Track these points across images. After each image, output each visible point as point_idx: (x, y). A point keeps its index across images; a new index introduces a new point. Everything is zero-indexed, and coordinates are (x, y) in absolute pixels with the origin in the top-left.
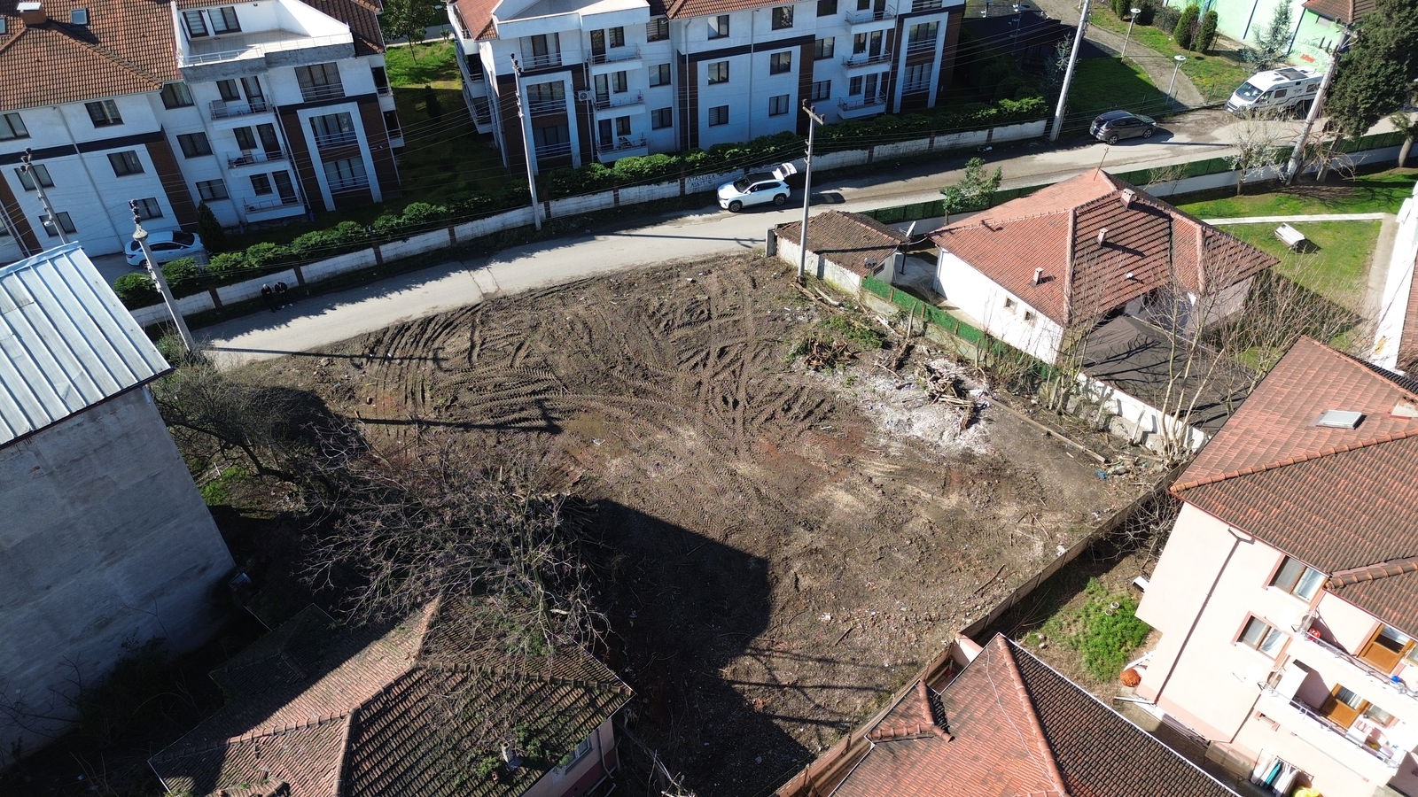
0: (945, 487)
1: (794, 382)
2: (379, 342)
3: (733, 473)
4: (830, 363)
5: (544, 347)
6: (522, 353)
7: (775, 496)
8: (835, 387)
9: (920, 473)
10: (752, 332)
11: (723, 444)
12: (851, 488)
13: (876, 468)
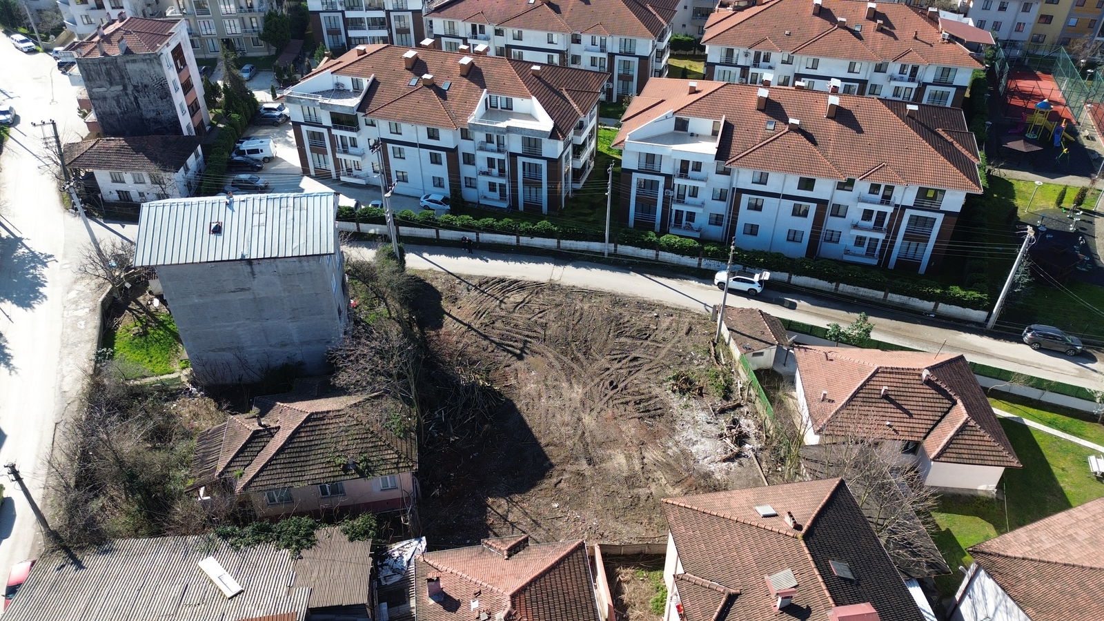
0: (677, 483)
1: (656, 391)
2: (487, 282)
3: (579, 419)
4: (683, 392)
5: (552, 317)
6: (540, 315)
7: (589, 440)
8: (675, 405)
9: (673, 469)
10: (660, 357)
11: (588, 403)
12: (629, 458)
13: (652, 455)
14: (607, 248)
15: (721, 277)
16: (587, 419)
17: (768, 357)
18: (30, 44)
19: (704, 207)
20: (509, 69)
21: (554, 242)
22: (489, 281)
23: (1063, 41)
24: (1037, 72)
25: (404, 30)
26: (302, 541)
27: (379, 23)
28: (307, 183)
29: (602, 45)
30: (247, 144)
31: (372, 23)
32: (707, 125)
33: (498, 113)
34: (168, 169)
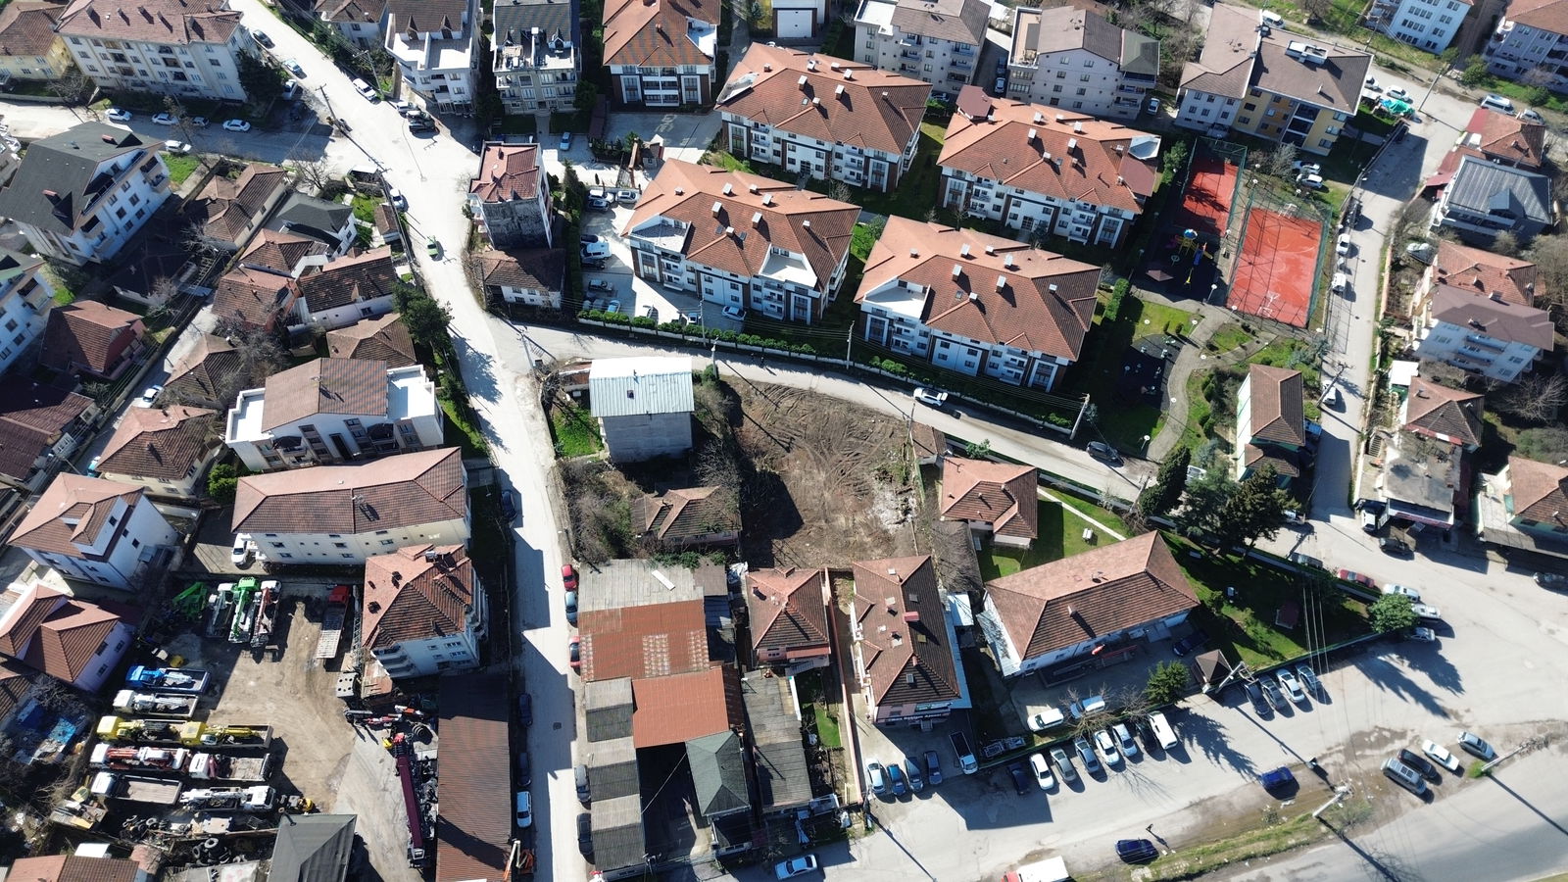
0: (871, 535)
1: (867, 477)
3: (822, 494)
4: (881, 479)
5: (810, 420)
6: (803, 418)
7: (827, 508)
8: (876, 488)
9: (869, 527)
10: (872, 453)
11: (828, 484)
13: (859, 518)
14: (848, 363)
15: (918, 392)
16: (826, 495)
17: (933, 459)
18: (372, 92)
19: (913, 340)
20: (786, 224)
21: (813, 357)
22: (770, 388)
23: (1264, 126)
24: (1227, 161)
25: (691, 88)
26: (693, 565)
27: (672, 85)
28: (638, 285)
29: (861, 152)
30: (591, 248)
31: (665, 85)
32: (919, 288)
33: (779, 260)
34: (552, 289)
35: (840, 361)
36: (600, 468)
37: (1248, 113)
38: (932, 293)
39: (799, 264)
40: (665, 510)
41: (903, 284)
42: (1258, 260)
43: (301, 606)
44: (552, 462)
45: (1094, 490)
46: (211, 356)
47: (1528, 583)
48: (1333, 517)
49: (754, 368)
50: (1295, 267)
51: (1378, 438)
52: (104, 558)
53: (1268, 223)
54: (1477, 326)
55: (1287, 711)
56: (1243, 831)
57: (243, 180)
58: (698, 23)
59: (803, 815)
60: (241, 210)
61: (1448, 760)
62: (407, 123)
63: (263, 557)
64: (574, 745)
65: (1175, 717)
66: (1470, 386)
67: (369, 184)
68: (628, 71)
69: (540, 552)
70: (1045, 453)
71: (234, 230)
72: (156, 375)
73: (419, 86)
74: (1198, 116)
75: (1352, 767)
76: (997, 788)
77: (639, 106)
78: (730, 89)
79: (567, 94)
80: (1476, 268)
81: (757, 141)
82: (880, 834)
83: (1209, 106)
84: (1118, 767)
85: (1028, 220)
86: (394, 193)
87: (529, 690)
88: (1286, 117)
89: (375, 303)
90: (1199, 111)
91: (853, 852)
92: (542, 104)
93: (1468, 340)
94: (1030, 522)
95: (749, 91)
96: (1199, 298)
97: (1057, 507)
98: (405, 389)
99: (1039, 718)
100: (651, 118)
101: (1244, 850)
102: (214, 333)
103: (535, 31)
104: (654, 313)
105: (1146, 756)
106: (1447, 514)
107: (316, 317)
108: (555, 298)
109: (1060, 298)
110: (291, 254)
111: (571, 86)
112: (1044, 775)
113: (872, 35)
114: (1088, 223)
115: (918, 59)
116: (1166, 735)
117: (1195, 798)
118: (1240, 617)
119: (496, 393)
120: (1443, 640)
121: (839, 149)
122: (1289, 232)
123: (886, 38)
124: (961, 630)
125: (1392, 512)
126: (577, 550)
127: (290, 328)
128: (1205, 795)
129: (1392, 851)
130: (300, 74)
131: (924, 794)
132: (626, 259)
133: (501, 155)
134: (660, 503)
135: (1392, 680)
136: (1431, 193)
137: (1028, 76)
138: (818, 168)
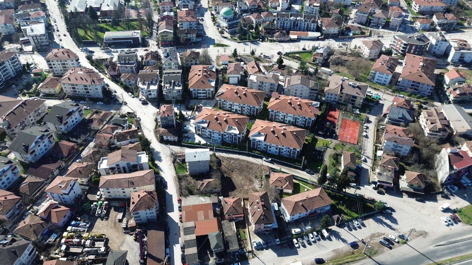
1: (252, 178)
6: (236, 164)
7: (242, 185)
8: (254, 180)
9: (252, 189)
10: (253, 172)
12: (247, 187)
13: (250, 187)
14: (247, 152)
15: (264, 159)
16: (242, 182)
17: (268, 173)
18: (133, 96)
19: (263, 146)
20: (232, 120)
21: (238, 151)
22: (228, 158)
23: (345, 101)
24: (337, 109)
25: (209, 94)
26: (210, 196)
27: (205, 93)
28: (196, 136)
29: (249, 106)
30: (185, 128)
31: (203, 93)
32: (263, 134)
33: (230, 128)
34: (176, 136)
35: (245, 152)
36: (187, 176)
37: (341, 98)
38: (266, 135)
39: (235, 129)
40: (203, 184)
41: (259, 133)
42: (345, 130)
43: (113, 209)
44: (175, 175)
45: (307, 180)
46: (93, 152)
47: (413, 200)
48: (365, 186)
49: (224, 154)
50: (354, 131)
51: (375, 168)
52: (68, 194)
53: (347, 122)
54: (395, 142)
55: (355, 229)
56: (346, 256)
57: (102, 115)
58: (211, 80)
59: (237, 254)
60: (101, 121)
61: (395, 239)
62: (141, 102)
63: (104, 197)
64: (180, 239)
65: (328, 231)
66: (396, 156)
67: (131, 115)
68: (194, 90)
69: (172, 195)
70: (295, 172)
71: (99, 125)
72: (79, 157)
73: (144, 94)
74: (329, 99)
75: (372, 242)
76: (285, 247)
77: (197, 98)
78: (218, 93)
79: (180, 95)
80: (394, 129)
81: (225, 105)
82: (256, 258)
83: (331, 96)
84: (315, 242)
85: (289, 121)
86: (138, 117)
87: (169, 226)
88: (350, 99)
89: (133, 140)
90: (329, 98)
91: (249, 262)
92: (173, 98)
93: (394, 145)
94: (291, 186)
95: (223, 93)
96: (331, 138)
97: (299, 184)
98: (141, 157)
99: (295, 231)
100: (199, 101)
101: (346, 261)
102: (94, 147)
103: (173, 81)
104: (200, 142)
105: (321, 239)
106: (391, 184)
107: (118, 143)
108: (176, 139)
109: (297, 136)
110: (113, 129)
111: (181, 93)
112: (296, 244)
113: (251, 82)
114: (304, 121)
115: (263, 87)
116: (326, 234)
117: (334, 249)
118: (343, 208)
119: (161, 160)
120: (393, 213)
121: (244, 106)
122: (352, 124)
123: (255, 83)
124: (275, 211)
125: (378, 183)
126: (181, 194)
127: (112, 146)
128: (336, 248)
129: (382, 261)
130: (115, 92)
131: (267, 249)
132: (193, 131)
133: (165, 107)
134: (201, 182)
135: (381, 222)
136: (385, 115)
137: (289, 90)
138: (239, 110)
